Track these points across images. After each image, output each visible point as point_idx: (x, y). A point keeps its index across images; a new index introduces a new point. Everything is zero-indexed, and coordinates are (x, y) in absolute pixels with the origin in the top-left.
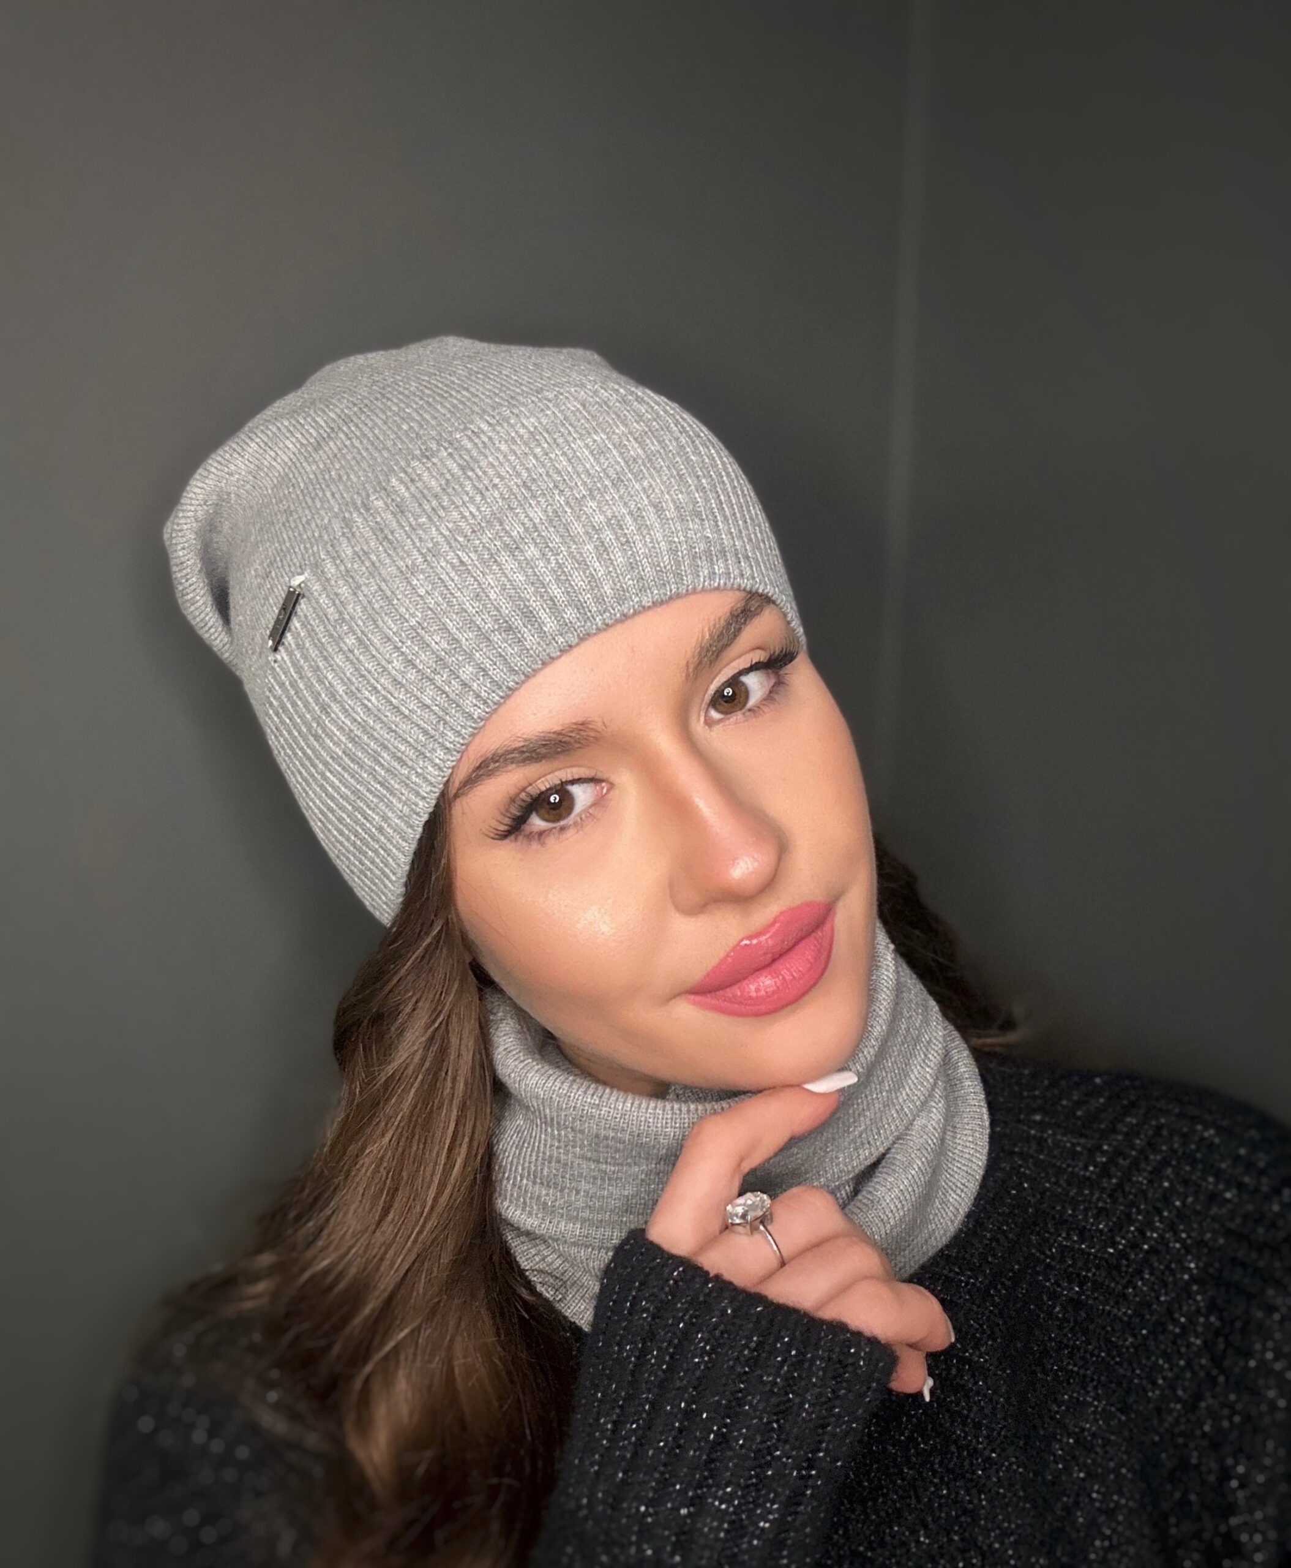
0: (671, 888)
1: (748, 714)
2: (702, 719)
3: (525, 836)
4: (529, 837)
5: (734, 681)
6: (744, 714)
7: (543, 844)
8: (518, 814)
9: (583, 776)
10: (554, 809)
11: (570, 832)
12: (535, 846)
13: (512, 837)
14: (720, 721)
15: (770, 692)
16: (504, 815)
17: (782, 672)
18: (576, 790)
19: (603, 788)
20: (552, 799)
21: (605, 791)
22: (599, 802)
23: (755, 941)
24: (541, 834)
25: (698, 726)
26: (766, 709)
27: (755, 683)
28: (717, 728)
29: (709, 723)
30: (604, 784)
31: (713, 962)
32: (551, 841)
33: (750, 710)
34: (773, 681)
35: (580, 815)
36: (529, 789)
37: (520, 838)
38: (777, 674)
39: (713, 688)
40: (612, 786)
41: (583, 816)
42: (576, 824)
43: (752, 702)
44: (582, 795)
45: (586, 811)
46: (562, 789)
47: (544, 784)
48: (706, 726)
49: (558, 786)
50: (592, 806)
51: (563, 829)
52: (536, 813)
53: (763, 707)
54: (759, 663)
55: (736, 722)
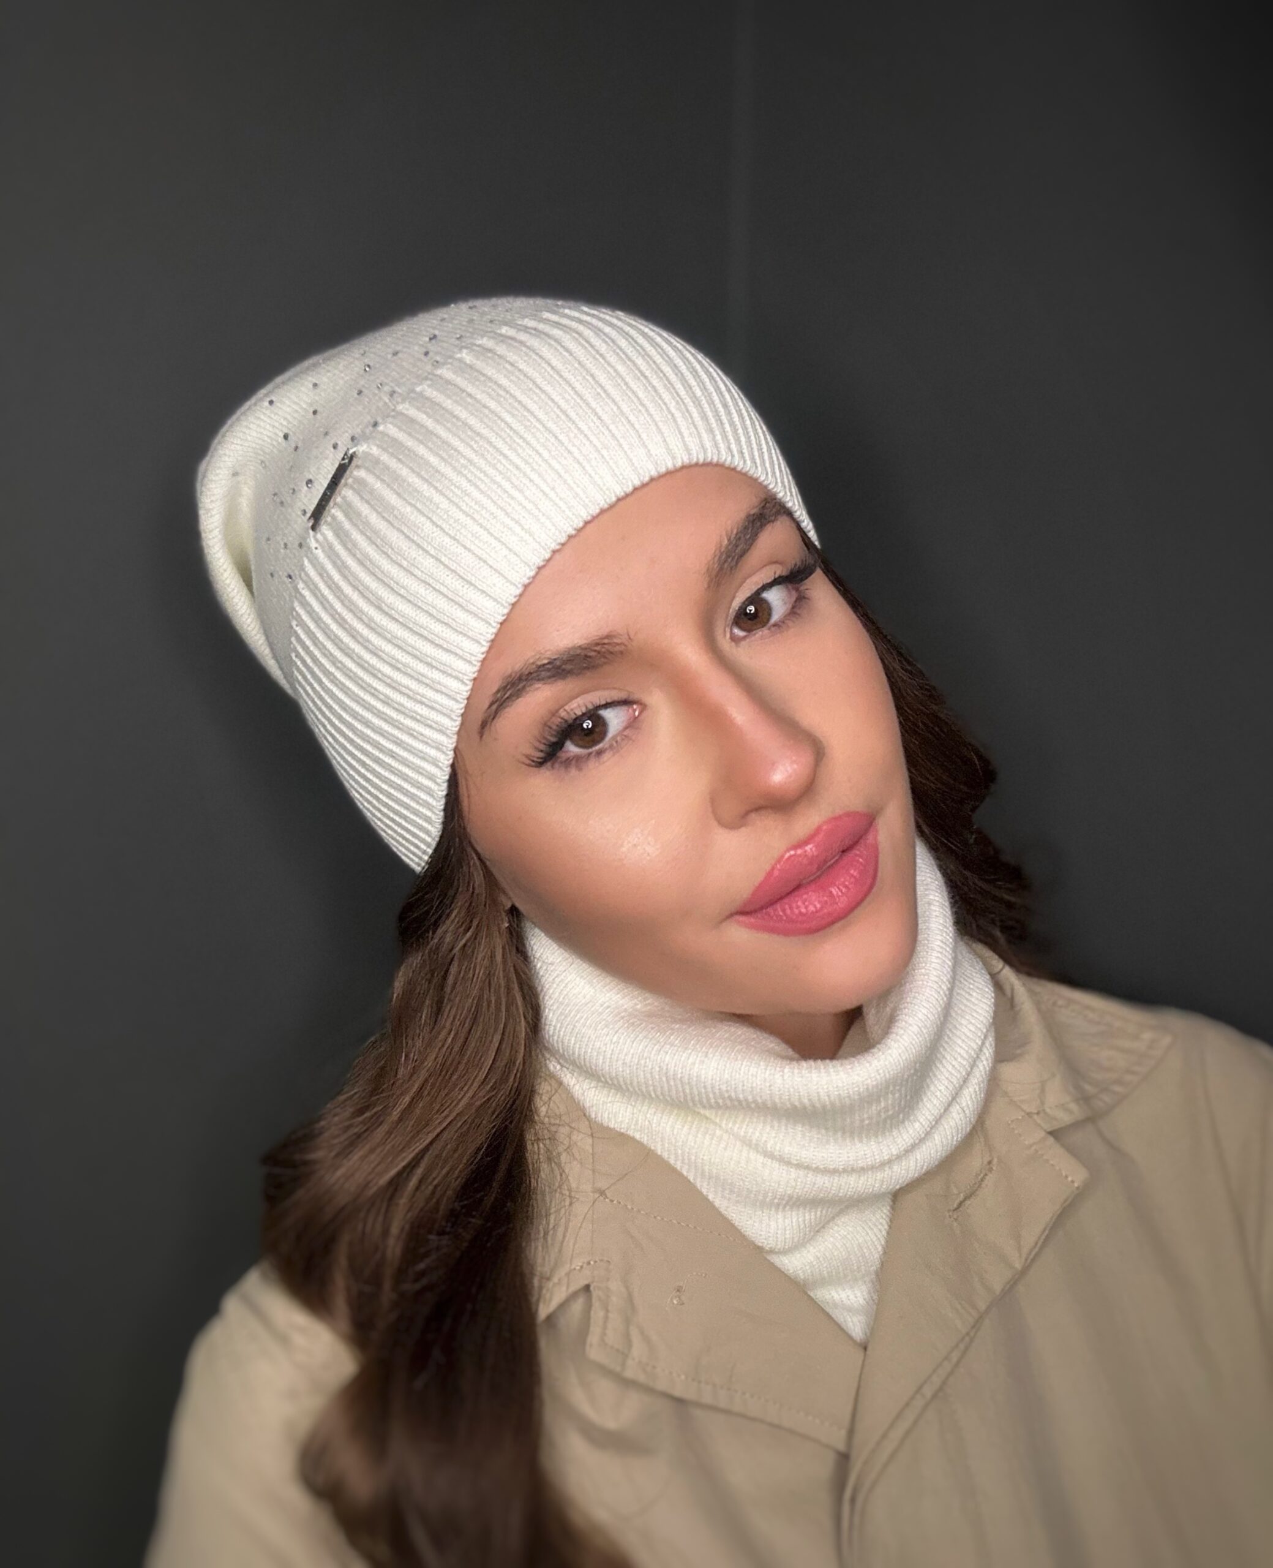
0: (714, 801)
1: (773, 629)
2: (728, 635)
3: (561, 763)
4: (567, 763)
5: (756, 598)
6: (769, 629)
7: (580, 769)
8: (553, 739)
9: (616, 698)
10: (586, 735)
11: (606, 756)
12: (573, 771)
13: (549, 764)
14: (744, 638)
15: (793, 607)
16: (540, 742)
17: (802, 588)
18: (608, 714)
19: (635, 711)
20: (585, 726)
21: (637, 713)
22: (633, 724)
23: (799, 852)
24: (578, 759)
25: (724, 643)
26: (790, 623)
27: (776, 598)
28: (743, 643)
29: (735, 639)
30: (635, 707)
31: (760, 877)
32: (589, 765)
33: (775, 625)
34: (795, 595)
35: (614, 738)
36: (563, 714)
37: (557, 765)
38: (797, 590)
39: (736, 604)
40: (644, 707)
41: (619, 738)
42: (611, 747)
43: (775, 617)
44: (614, 719)
45: (620, 733)
46: (593, 714)
47: (577, 707)
48: (733, 644)
49: (590, 711)
50: (626, 728)
51: (599, 753)
52: (571, 739)
53: (787, 621)
54: (780, 577)
55: (762, 638)
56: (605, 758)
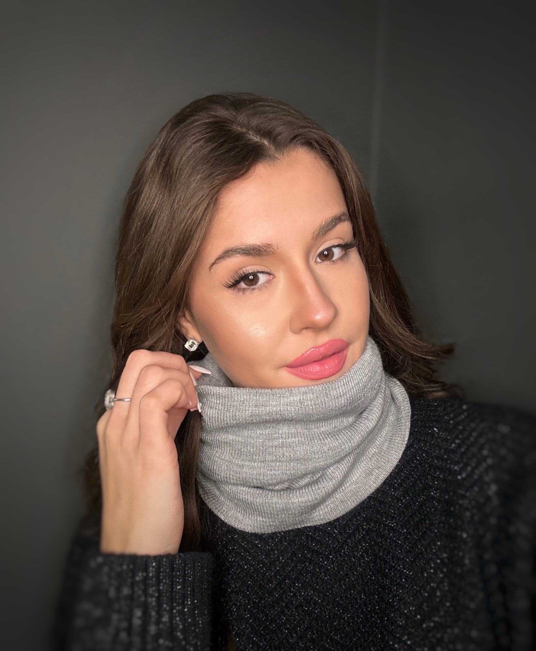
0: (291, 320)
1: (332, 262)
2: (314, 259)
4: (239, 290)
5: (329, 250)
6: (330, 262)
7: (244, 293)
8: (238, 279)
9: (266, 271)
10: (250, 281)
12: (241, 293)
13: (233, 288)
14: (320, 263)
15: (342, 256)
16: (232, 278)
17: (347, 251)
18: (260, 276)
20: (250, 277)
21: (271, 278)
22: (268, 282)
23: (317, 350)
24: (244, 289)
25: (312, 262)
26: (339, 262)
27: (337, 252)
28: (319, 265)
30: (271, 276)
31: (299, 355)
32: (248, 293)
34: (344, 252)
35: (261, 285)
36: (244, 269)
37: (235, 289)
39: (321, 249)
40: (274, 277)
42: (259, 288)
43: (334, 258)
44: (262, 278)
45: (263, 284)
46: (255, 275)
47: (250, 269)
48: (315, 263)
49: (254, 272)
50: (266, 282)
51: (253, 289)
52: (244, 281)
53: (338, 261)
54: (340, 244)
55: (327, 264)
56: (255, 292)
